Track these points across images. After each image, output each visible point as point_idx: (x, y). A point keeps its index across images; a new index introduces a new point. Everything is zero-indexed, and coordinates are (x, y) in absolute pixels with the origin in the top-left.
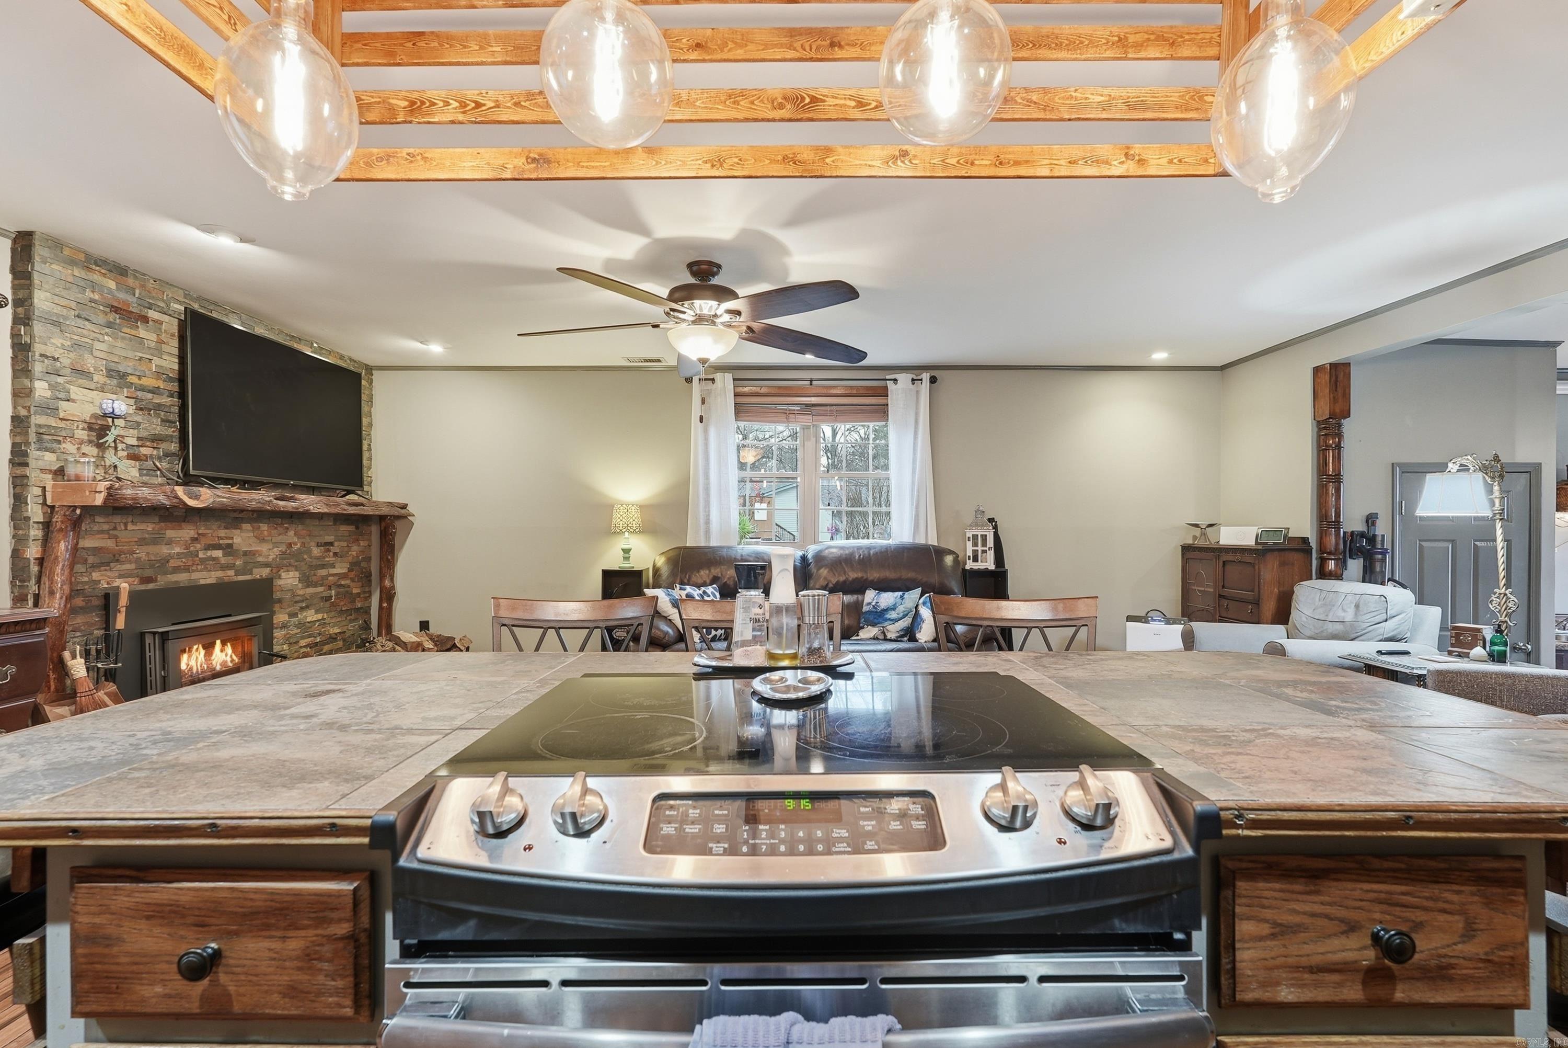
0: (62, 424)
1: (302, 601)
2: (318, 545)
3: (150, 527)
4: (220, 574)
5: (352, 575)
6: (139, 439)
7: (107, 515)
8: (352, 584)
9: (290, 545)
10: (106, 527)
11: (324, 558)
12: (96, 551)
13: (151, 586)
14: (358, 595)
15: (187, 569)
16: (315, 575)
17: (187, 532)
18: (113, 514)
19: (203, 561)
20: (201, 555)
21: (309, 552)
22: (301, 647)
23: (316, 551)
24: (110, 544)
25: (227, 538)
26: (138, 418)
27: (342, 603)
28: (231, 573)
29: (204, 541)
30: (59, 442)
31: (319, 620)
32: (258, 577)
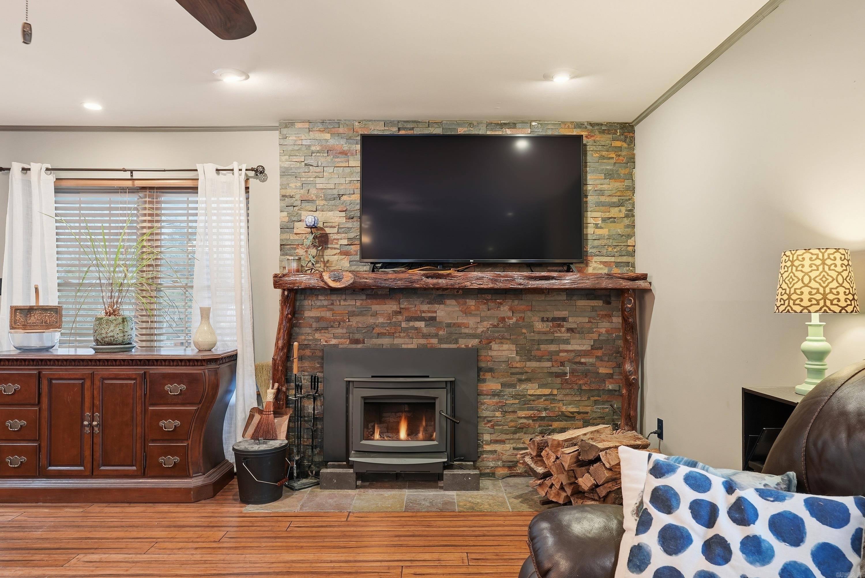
0: (296, 237)
1: (522, 373)
2: (543, 320)
3: (358, 303)
4: (423, 341)
5: (599, 353)
6: (349, 239)
7: (327, 295)
8: (598, 363)
9: (503, 319)
10: (325, 303)
11: (553, 333)
12: (319, 319)
13: (359, 346)
14: (610, 376)
15: (392, 335)
16: (538, 349)
17: (390, 307)
18: (331, 294)
19: (405, 330)
20: (404, 325)
21: (530, 327)
22: (519, 418)
23: (539, 326)
24: (328, 314)
25: (429, 312)
26: (349, 225)
27: (581, 382)
28: (435, 341)
29: (406, 314)
30: (295, 249)
31: (545, 395)
32: (463, 346)
